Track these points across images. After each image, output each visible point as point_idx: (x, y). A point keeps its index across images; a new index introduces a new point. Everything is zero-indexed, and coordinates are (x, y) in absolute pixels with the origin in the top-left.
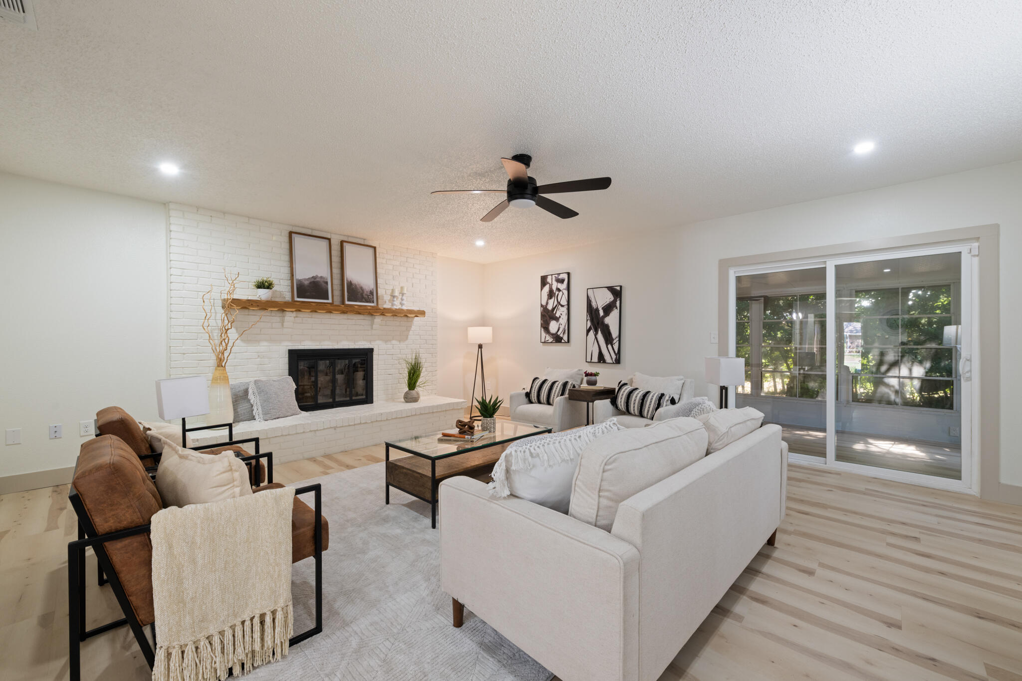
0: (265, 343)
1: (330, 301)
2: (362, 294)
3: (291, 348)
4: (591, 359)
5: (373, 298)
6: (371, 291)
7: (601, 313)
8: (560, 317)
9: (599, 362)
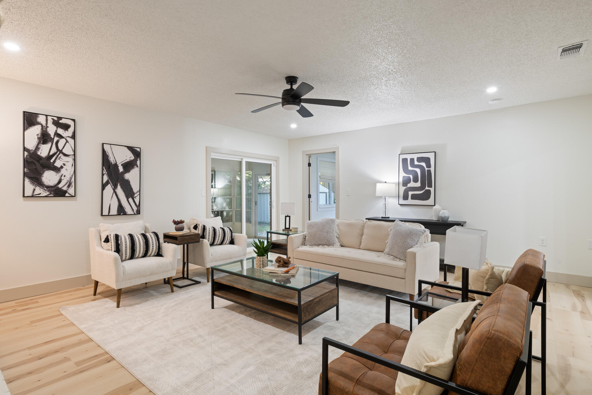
4: (109, 212)
7: (121, 169)
8: (62, 167)
9: (119, 214)
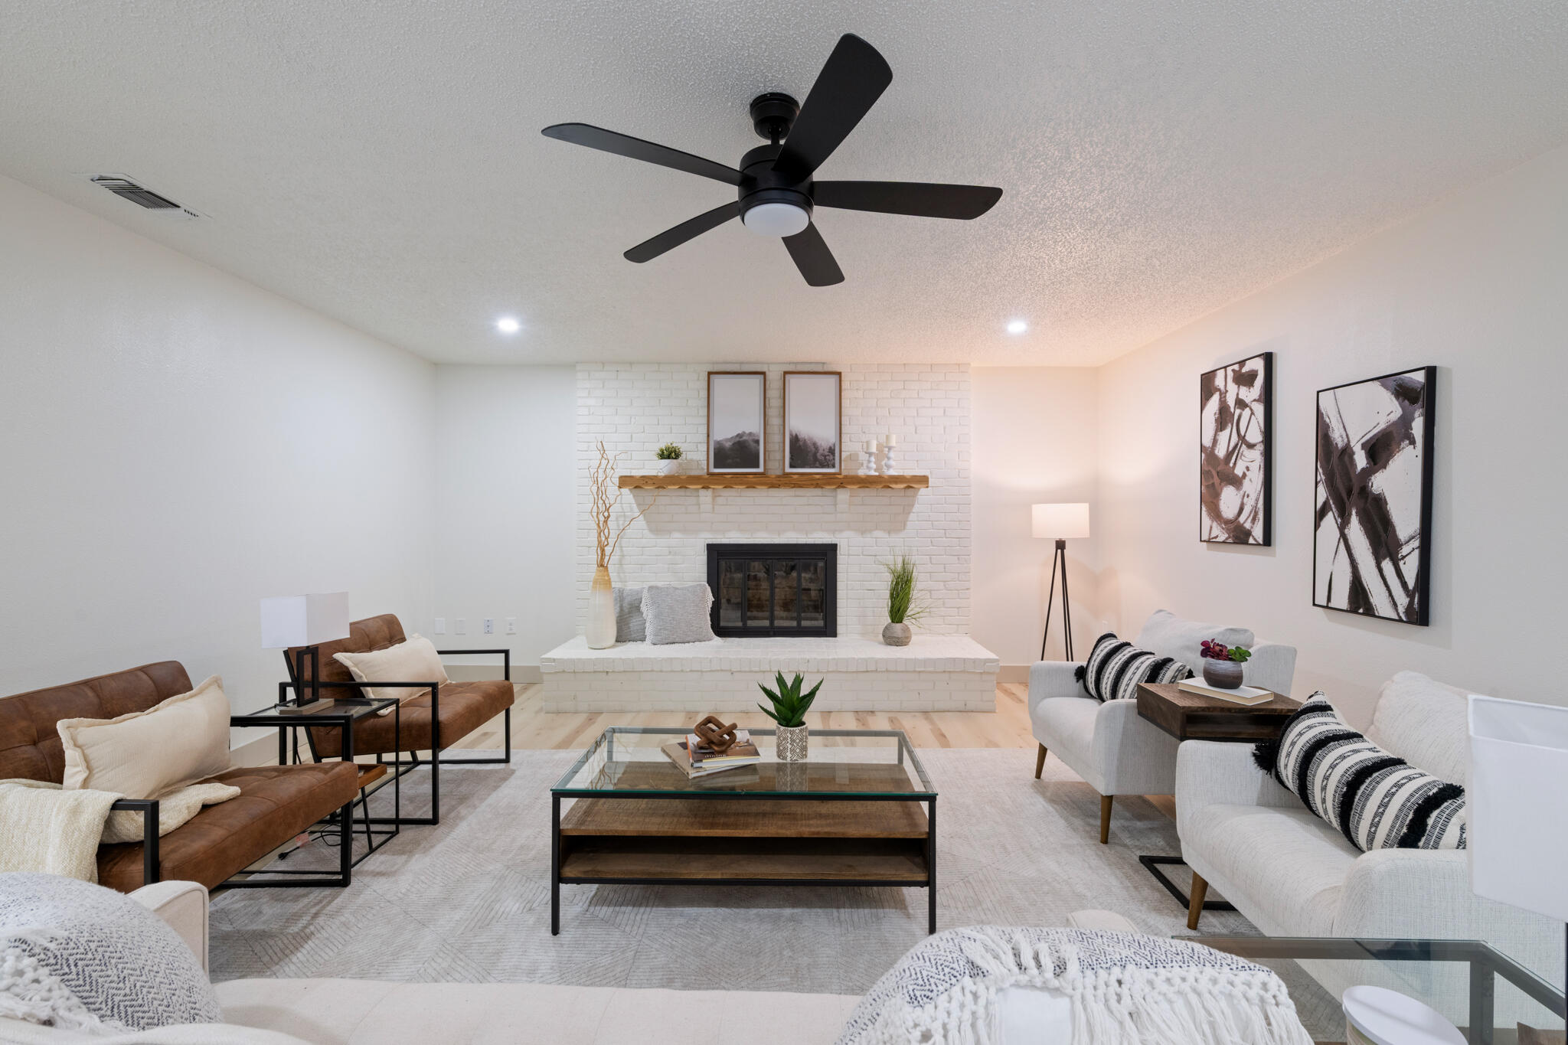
0: (677, 535)
1: (761, 470)
2: (815, 455)
3: (710, 542)
4: (1329, 599)
5: (834, 459)
6: (830, 448)
7: (1361, 461)
8: (1244, 475)
9: (1353, 609)
